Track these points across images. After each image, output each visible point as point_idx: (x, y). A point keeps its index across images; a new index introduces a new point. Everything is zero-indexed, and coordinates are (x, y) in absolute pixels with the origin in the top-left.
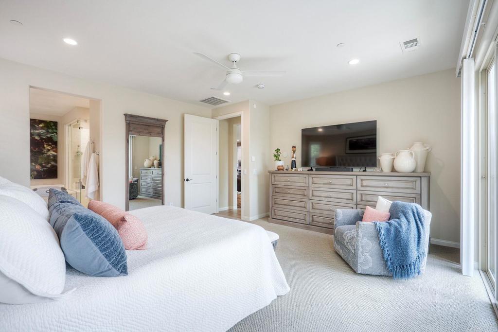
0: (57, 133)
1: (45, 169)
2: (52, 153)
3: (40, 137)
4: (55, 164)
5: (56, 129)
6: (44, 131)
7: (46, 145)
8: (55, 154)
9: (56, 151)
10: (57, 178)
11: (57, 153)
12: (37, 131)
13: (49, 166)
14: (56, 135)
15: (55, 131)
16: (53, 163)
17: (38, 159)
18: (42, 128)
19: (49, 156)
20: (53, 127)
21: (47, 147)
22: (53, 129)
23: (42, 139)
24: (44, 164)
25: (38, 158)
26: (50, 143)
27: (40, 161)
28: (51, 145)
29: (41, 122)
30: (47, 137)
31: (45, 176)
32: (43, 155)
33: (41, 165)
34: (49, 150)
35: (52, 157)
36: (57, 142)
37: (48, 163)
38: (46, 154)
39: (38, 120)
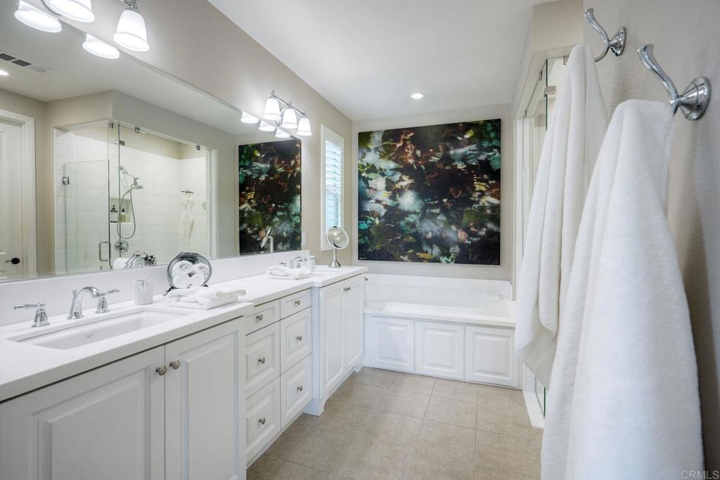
0: (499, 148)
1: (475, 239)
2: (489, 200)
3: (466, 163)
4: (495, 228)
5: (498, 138)
6: (473, 147)
7: (478, 180)
8: (495, 201)
9: (497, 195)
10: (499, 264)
11: (499, 199)
12: (461, 151)
13: (483, 232)
14: (497, 155)
15: (495, 143)
16: (490, 225)
17: (462, 217)
18: (470, 142)
19: (483, 208)
20: (492, 135)
21: (479, 186)
22: (490, 140)
23: (469, 167)
24: (472, 229)
25: (461, 213)
26: (485, 176)
27: (465, 219)
28: (486, 181)
29: (468, 126)
30: (480, 161)
31: (475, 259)
32: (471, 206)
33: (467, 230)
34: (482, 194)
35: (488, 211)
36: (499, 170)
37: (482, 225)
38: (478, 203)
39: (463, 123)
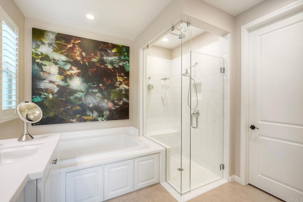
0: (128, 61)
1: (117, 107)
2: (123, 86)
3: (113, 66)
4: (127, 101)
5: (128, 56)
6: (116, 58)
7: (119, 76)
8: (126, 87)
9: (128, 84)
10: (129, 119)
11: (129, 86)
12: (110, 58)
13: (121, 103)
14: (128, 64)
15: (127, 58)
16: (124, 99)
17: (111, 95)
18: (115, 54)
19: (121, 91)
20: (126, 54)
21: (120, 79)
22: (125, 56)
23: (114, 68)
24: (116, 101)
25: (110, 92)
26: (122, 74)
27: (112, 96)
28: (123, 77)
29: (114, 46)
30: (120, 66)
31: (117, 117)
32: (115, 89)
33: (113, 102)
34: (121, 83)
35: (124, 92)
36: (129, 72)
37: (121, 99)
38: (118, 87)
39: (111, 44)
